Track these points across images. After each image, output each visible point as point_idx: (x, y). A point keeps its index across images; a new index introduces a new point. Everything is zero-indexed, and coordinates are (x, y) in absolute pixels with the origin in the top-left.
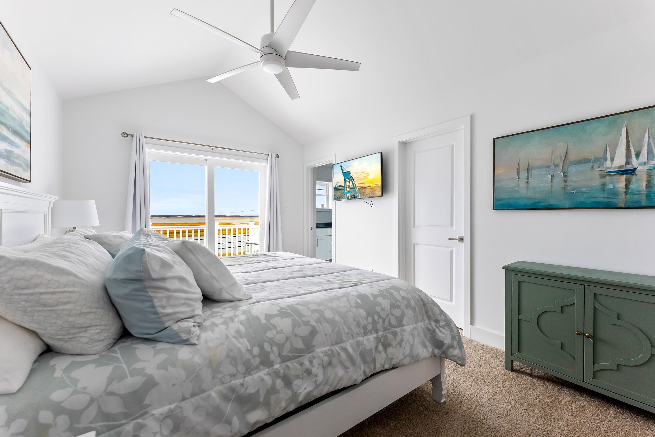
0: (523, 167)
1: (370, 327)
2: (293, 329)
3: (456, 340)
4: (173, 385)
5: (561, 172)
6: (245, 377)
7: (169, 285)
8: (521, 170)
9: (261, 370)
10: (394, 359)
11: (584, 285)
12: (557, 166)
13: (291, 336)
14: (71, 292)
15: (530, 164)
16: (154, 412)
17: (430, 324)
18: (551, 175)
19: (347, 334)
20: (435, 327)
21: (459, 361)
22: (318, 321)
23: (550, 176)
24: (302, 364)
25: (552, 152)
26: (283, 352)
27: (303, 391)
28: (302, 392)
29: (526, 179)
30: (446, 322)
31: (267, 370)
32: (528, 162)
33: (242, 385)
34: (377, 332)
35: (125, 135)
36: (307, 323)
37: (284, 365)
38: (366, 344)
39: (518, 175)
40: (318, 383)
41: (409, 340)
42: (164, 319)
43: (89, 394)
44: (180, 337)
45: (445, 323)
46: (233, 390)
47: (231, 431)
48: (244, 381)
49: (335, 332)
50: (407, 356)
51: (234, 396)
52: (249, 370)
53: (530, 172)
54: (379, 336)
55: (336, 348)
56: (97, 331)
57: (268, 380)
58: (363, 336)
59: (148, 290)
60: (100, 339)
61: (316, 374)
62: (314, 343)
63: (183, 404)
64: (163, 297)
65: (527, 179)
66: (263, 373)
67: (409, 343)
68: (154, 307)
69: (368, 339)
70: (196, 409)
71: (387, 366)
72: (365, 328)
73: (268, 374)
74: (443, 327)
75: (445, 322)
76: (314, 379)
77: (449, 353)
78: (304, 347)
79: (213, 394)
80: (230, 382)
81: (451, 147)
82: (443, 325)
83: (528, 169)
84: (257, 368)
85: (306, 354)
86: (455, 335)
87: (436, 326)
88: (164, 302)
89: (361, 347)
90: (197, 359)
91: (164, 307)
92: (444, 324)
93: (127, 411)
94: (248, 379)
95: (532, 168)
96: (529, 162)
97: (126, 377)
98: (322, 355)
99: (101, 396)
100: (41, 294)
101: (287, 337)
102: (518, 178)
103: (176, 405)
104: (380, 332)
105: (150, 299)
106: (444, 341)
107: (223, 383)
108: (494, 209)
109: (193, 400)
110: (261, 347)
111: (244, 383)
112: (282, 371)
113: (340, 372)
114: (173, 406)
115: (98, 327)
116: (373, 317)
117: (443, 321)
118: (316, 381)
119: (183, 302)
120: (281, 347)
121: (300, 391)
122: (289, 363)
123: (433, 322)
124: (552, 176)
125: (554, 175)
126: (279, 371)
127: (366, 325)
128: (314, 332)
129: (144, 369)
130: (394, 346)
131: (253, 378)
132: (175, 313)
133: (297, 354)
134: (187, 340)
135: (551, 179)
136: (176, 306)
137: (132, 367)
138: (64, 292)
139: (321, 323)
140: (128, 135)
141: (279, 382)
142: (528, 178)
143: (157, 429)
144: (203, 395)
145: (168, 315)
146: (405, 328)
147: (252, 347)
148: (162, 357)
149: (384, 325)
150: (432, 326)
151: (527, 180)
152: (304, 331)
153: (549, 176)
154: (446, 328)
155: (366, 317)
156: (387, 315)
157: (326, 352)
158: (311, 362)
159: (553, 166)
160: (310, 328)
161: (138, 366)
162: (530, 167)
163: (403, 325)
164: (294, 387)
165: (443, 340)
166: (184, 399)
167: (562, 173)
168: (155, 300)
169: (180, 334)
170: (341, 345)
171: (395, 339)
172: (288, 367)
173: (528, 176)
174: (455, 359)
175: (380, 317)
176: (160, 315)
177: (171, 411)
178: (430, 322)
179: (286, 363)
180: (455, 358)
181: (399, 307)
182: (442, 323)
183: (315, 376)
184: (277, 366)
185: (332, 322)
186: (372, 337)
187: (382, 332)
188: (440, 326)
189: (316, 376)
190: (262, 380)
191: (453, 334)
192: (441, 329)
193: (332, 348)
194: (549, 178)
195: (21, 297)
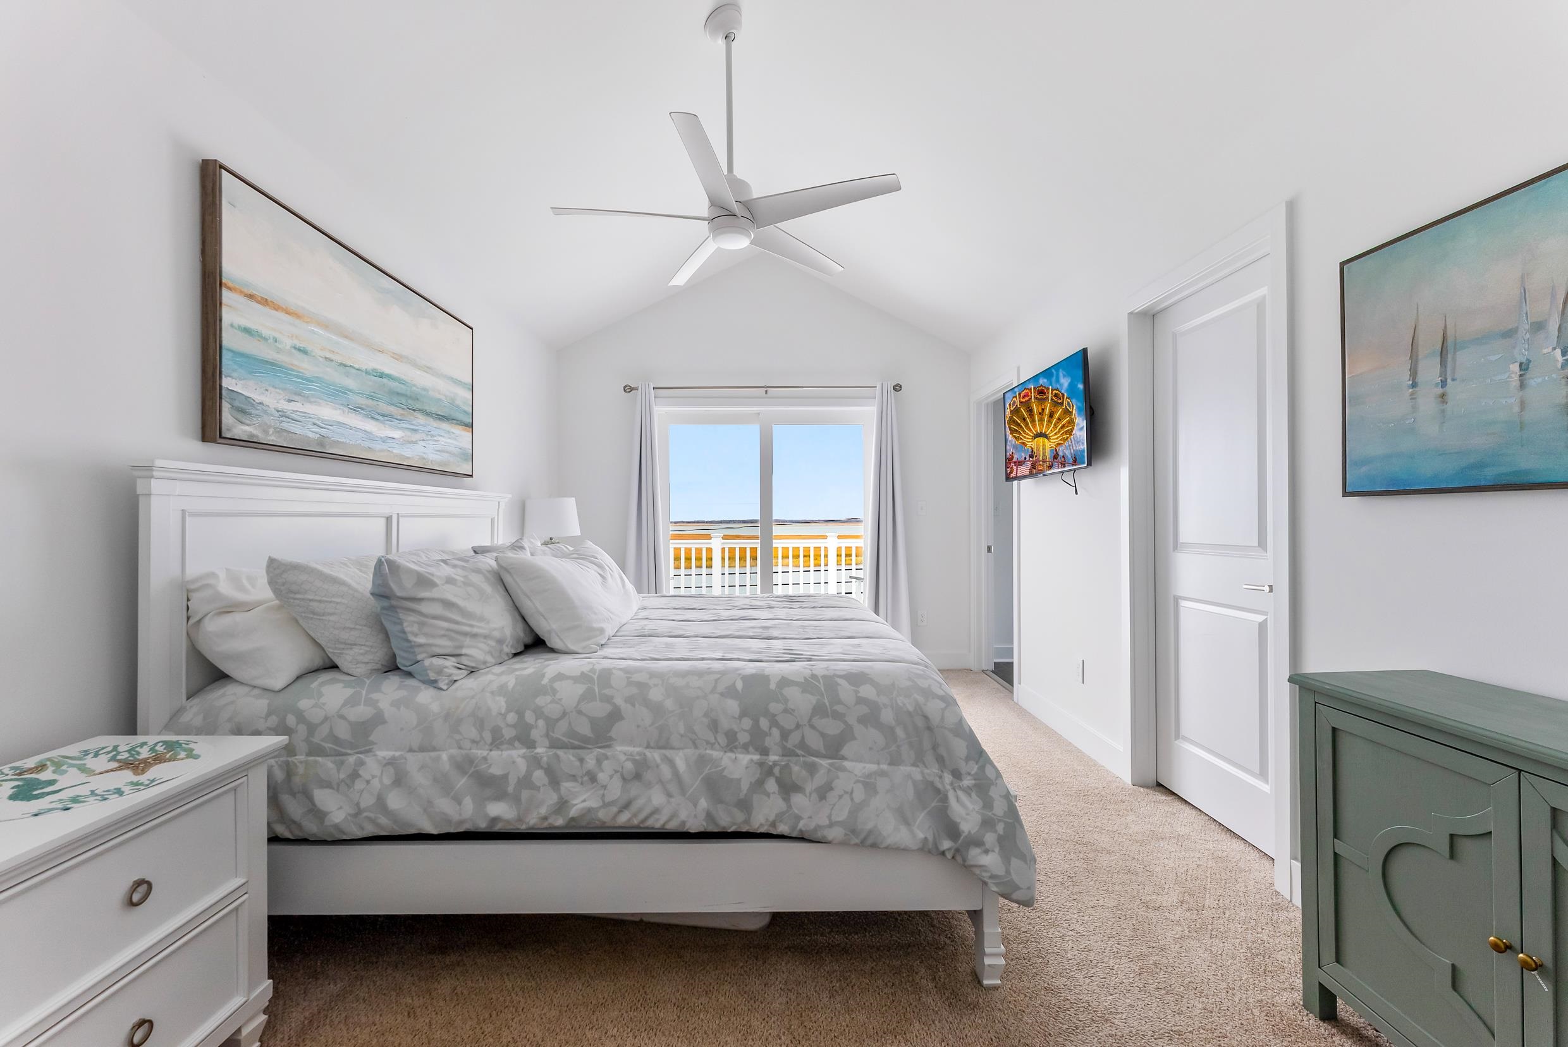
0: (1429, 343)
1: (743, 738)
2: (579, 702)
3: (996, 831)
4: (402, 729)
5: (1554, 349)
6: (491, 750)
7: (424, 608)
8: (1420, 357)
9: (515, 748)
10: (803, 819)
11: (1520, 771)
12: (1538, 327)
13: (572, 712)
14: (337, 603)
15: (1450, 333)
16: (378, 753)
17: (941, 777)
18: (1521, 364)
19: (682, 736)
20: (948, 787)
21: (994, 883)
22: (630, 700)
23: (1515, 368)
24: (581, 760)
25: (1523, 277)
26: (553, 732)
27: (579, 804)
28: (576, 804)
29: (1437, 385)
30: (977, 782)
31: (524, 751)
32: (1443, 326)
33: (485, 759)
34: (765, 752)
35: (628, 389)
36: (608, 699)
37: (552, 752)
38: (725, 768)
39: (1414, 373)
40: (607, 800)
41: (852, 793)
42: (416, 650)
43: (325, 710)
44: (428, 675)
45: (973, 782)
46: (470, 761)
47: (460, 814)
48: (488, 754)
49: (657, 725)
50: (838, 823)
51: (473, 769)
52: (497, 742)
53: (1450, 357)
54: (767, 761)
55: (655, 756)
56: (361, 651)
57: (522, 765)
58: (725, 752)
59: (398, 610)
60: (363, 661)
61: (605, 784)
62: (613, 734)
63: (409, 756)
64: (414, 622)
65: (1442, 387)
66: (517, 754)
67: (852, 799)
68: (404, 632)
69: (736, 758)
70: (423, 767)
71: (783, 829)
72: (731, 736)
73: (524, 757)
74: (967, 791)
75: (975, 780)
76: (602, 792)
77: (969, 857)
78: (592, 736)
79: (444, 756)
80: (470, 749)
81: (1258, 308)
82: (968, 786)
83: (1444, 352)
84: (511, 743)
85: (596, 747)
86: (995, 817)
87: (952, 784)
88: (415, 628)
89: (708, 767)
90: (435, 707)
91: (416, 635)
92: (970, 785)
93: (353, 741)
94: (495, 754)
95: (1455, 344)
96: (1445, 327)
97: (360, 705)
98: (623, 758)
99: (333, 716)
100: (311, 600)
101: (565, 710)
102: (1414, 385)
103: (402, 755)
104: (773, 755)
105: (400, 623)
106: (960, 823)
107: (460, 748)
108: (1346, 493)
109: (420, 755)
110: (520, 714)
111: (489, 757)
112: (545, 759)
113: (657, 798)
114: (397, 754)
115: (362, 647)
116: (756, 722)
117: (969, 778)
118: (603, 795)
119: (443, 632)
120: (551, 723)
121: (575, 802)
122: (560, 752)
123: (949, 774)
124: (1524, 367)
125: (1529, 361)
126: (542, 758)
127: (736, 733)
128: (615, 716)
129: (377, 701)
130: (808, 791)
131: (501, 755)
132: (430, 645)
133: (580, 744)
134: (435, 681)
135: (1521, 376)
136: (433, 636)
137: (369, 696)
138: (331, 602)
139: (634, 706)
140: (632, 389)
141: (539, 776)
142: (1444, 383)
143: (377, 772)
144: (433, 754)
145: (421, 645)
146: (846, 764)
147: (509, 711)
148: (403, 693)
149: (784, 743)
150: (943, 783)
151: (1439, 391)
152: (599, 710)
153: (1511, 366)
154: (973, 795)
155: (737, 716)
156: (798, 726)
157: (631, 755)
158: (599, 761)
159: (1527, 327)
160: (608, 708)
161: (375, 696)
162: (1450, 341)
163: (843, 758)
164: (563, 791)
165: (958, 820)
166: (411, 750)
167: (1558, 352)
168: (405, 624)
169: (429, 672)
170: (668, 753)
171: (812, 780)
172: (557, 757)
173: (1443, 373)
174: (984, 877)
175: (774, 723)
176: (413, 644)
177: (393, 758)
178: (942, 771)
179: (555, 751)
180: (984, 874)
181: (837, 716)
182: (967, 782)
183: (602, 786)
184: (540, 750)
185: (657, 710)
186: (745, 759)
187: (780, 756)
188: (960, 788)
189: (605, 787)
190: (514, 762)
191: (990, 814)
192: (960, 793)
193: (648, 753)
194: (1513, 376)
195: (296, 601)
